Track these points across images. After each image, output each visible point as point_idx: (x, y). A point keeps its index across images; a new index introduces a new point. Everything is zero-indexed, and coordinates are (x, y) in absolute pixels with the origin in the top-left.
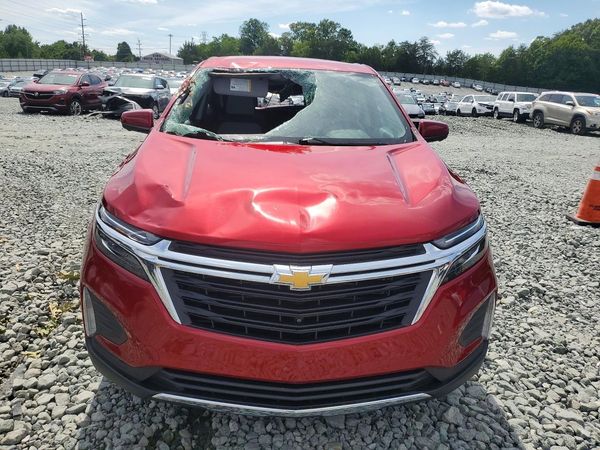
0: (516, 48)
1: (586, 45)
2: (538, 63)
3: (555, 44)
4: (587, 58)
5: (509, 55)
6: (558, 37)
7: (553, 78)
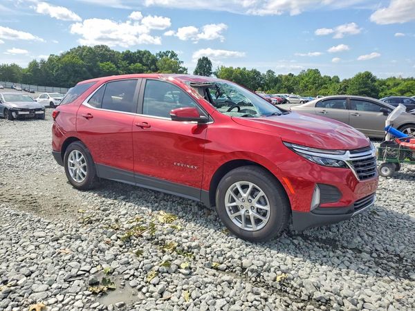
0: (38, 61)
1: (81, 61)
2: (56, 71)
3: (63, 59)
4: (84, 69)
5: (34, 65)
6: (63, 56)
7: (68, 81)
